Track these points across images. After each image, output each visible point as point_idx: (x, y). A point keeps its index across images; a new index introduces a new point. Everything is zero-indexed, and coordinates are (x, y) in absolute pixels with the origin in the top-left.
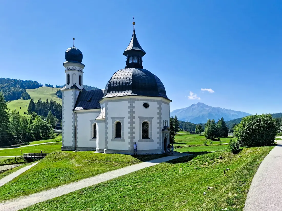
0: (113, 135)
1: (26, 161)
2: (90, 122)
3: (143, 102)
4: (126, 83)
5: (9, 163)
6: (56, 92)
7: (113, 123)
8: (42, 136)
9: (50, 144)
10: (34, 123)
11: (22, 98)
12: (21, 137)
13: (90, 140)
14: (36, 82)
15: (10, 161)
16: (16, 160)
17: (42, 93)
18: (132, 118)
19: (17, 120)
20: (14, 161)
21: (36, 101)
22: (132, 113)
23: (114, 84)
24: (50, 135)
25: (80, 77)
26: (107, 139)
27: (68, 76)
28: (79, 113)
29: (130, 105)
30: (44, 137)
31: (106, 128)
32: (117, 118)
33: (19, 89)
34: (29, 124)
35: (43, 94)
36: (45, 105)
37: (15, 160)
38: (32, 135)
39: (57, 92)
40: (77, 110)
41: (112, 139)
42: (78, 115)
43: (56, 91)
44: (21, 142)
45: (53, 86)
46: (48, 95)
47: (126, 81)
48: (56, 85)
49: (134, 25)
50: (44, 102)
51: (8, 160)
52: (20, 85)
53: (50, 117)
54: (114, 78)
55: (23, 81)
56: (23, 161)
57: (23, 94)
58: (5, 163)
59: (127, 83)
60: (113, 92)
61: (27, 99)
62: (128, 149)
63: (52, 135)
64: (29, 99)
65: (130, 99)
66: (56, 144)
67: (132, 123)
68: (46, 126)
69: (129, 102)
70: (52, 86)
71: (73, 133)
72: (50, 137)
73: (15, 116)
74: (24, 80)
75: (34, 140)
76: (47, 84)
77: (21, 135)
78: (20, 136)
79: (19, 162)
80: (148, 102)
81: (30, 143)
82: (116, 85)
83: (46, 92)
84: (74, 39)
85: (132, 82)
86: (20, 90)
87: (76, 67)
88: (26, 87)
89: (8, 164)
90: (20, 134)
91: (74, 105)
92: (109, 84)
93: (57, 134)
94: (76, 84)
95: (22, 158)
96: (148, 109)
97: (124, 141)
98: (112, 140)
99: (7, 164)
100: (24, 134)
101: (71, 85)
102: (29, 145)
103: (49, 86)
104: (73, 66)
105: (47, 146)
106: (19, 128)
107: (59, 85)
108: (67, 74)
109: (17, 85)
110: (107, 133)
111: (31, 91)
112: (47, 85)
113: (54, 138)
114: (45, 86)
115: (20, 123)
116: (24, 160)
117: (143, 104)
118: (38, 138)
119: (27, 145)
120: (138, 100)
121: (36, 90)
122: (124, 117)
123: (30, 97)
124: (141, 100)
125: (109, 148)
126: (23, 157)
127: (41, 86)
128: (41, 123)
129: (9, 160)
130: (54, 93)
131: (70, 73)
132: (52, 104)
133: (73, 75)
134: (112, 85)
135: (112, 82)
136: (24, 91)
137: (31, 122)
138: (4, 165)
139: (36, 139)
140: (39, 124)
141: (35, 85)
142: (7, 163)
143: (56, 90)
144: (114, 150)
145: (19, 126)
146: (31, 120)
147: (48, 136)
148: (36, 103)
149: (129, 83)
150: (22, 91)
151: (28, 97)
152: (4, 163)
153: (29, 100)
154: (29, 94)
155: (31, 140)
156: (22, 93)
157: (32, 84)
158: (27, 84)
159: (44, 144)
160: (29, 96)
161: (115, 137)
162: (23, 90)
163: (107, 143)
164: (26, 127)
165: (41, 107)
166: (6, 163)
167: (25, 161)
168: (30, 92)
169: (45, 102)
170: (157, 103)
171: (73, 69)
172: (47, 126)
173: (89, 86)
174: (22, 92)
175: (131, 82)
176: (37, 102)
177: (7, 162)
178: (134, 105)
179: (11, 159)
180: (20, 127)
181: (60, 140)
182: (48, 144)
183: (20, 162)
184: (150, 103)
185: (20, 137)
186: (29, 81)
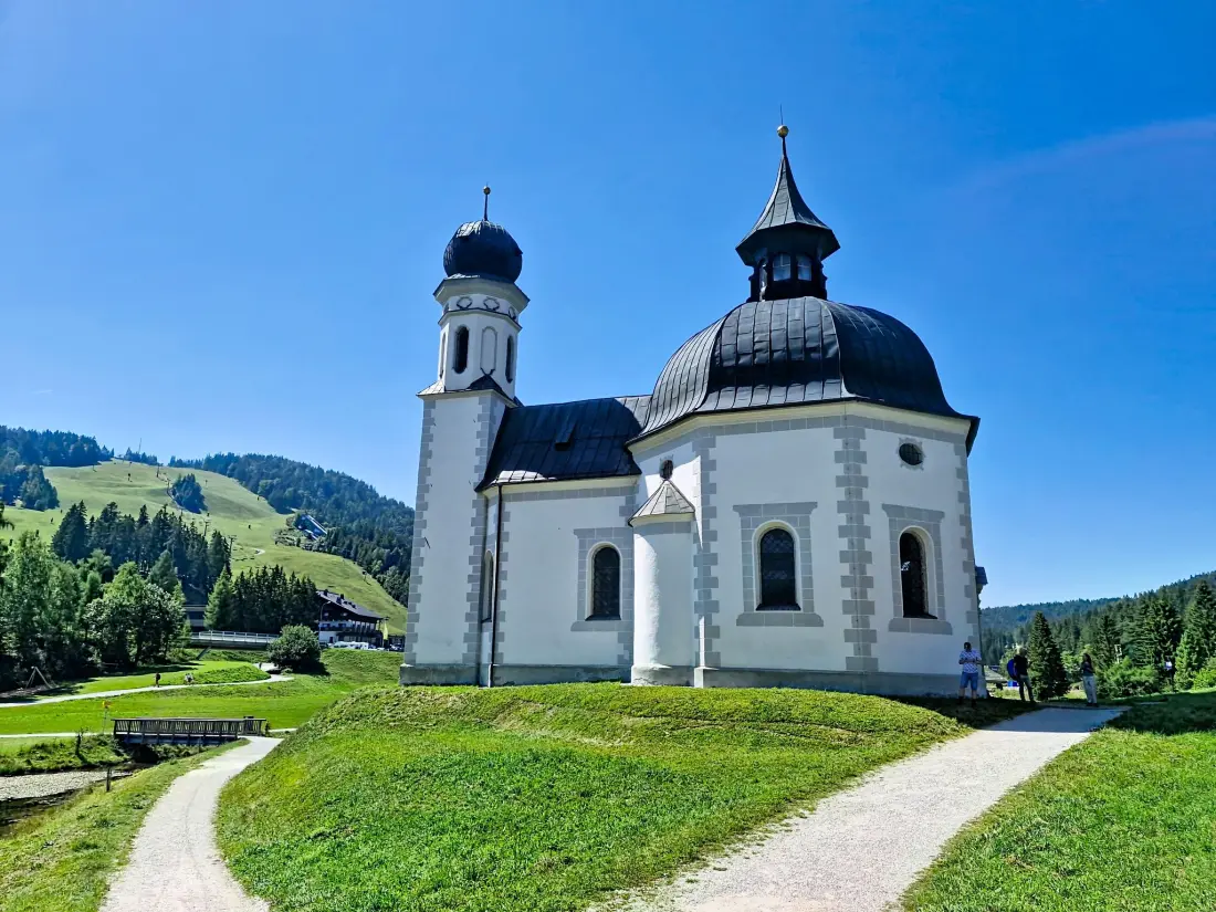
0: (747, 595)
1: (126, 756)
2: (576, 540)
3: (899, 435)
4: (808, 351)
5: (43, 764)
6: (171, 486)
7: (745, 535)
8: (137, 656)
9: (178, 690)
10: (105, 595)
11: (19, 502)
12: (41, 655)
13: (576, 628)
14: (92, 442)
15: (50, 753)
16: (77, 753)
17: (110, 485)
18: (855, 507)
19: (40, 577)
20: (71, 754)
21: (93, 514)
22: (853, 483)
23: (738, 355)
24: (168, 656)
25: (510, 345)
26: (714, 615)
27: (462, 337)
28: (518, 497)
29: (846, 444)
30: (144, 662)
31: (707, 559)
32: (771, 509)
33: (16, 465)
34: (84, 599)
35: (112, 489)
36: (132, 530)
37: (73, 750)
38: (91, 648)
39: (178, 485)
40: (509, 483)
41: (741, 611)
42: (508, 506)
43: (174, 480)
44: (38, 681)
45: (159, 461)
46: (136, 493)
47: (805, 342)
48: (173, 458)
49: (783, 136)
50: (130, 519)
51: (37, 747)
52: (20, 447)
53: (162, 577)
54: (734, 330)
55: (33, 434)
56: (113, 758)
57: (30, 487)
58: (25, 766)
59: (814, 349)
60: (740, 389)
61: (41, 509)
62: (843, 668)
63: (181, 655)
64: (53, 508)
65: (845, 418)
66: (206, 693)
67: (856, 531)
68: (162, 611)
69: (835, 431)
70: (156, 459)
71: (469, 597)
72: (169, 662)
73: (33, 559)
74: (40, 431)
75: (100, 674)
76: (134, 451)
77: (42, 648)
78: (39, 651)
79: (92, 759)
80: (916, 440)
81: (81, 687)
82: (754, 357)
83: (129, 483)
84: (487, 191)
85: (837, 346)
86: (21, 467)
87: (499, 300)
88: (46, 460)
89: (40, 771)
90: (41, 642)
91: (485, 465)
92: (713, 358)
93: (201, 650)
94: (492, 371)
95: (106, 744)
96: (919, 470)
97: (816, 621)
98: (741, 621)
99: (34, 771)
100: (55, 647)
101: (471, 374)
102: (77, 693)
103: (144, 459)
104: (485, 297)
105: (163, 699)
106: (40, 614)
107: (184, 459)
108: (455, 328)
109: (8, 448)
110: (708, 583)
111: (63, 475)
112: (134, 457)
113: (190, 669)
114: (124, 459)
115: (50, 592)
116: (119, 754)
117: (897, 446)
118: (118, 664)
119: (70, 692)
120: (878, 425)
121: (87, 474)
122: (814, 505)
123: (59, 498)
124: (891, 427)
125: (726, 662)
126: (109, 736)
127: (108, 456)
128: (139, 599)
129: (43, 747)
130: (163, 486)
131: (472, 322)
132: (163, 529)
133: (484, 331)
134: (729, 359)
135: (728, 350)
136: (34, 472)
137: (95, 592)
138: (20, 772)
139: (111, 671)
140: (132, 601)
141: (83, 453)
142: (37, 764)
143: (171, 478)
144: (759, 672)
145: (41, 603)
146: (97, 581)
147: (162, 660)
148: (92, 519)
149: (825, 348)
150: (28, 474)
151: (45, 500)
152: (21, 763)
153: (49, 510)
154: (53, 485)
155: (87, 673)
156: (24, 483)
157: (72, 447)
158: (53, 446)
159: (152, 692)
160: (52, 492)
161: (760, 602)
162: (31, 469)
163: (713, 632)
164: (71, 610)
165: (111, 538)
166: (28, 762)
167: (121, 759)
168: (58, 479)
169: (133, 520)
170: (952, 446)
171: (484, 307)
172: (168, 613)
173: (315, 466)
174: (24, 473)
175: (833, 343)
176: (98, 515)
177: (34, 756)
178: (864, 445)
179: (55, 746)
180: (44, 608)
181: (221, 676)
182: (172, 691)
183: (101, 763)
184: (927, 447)
185: (38, 656)
186: (59, 435)
